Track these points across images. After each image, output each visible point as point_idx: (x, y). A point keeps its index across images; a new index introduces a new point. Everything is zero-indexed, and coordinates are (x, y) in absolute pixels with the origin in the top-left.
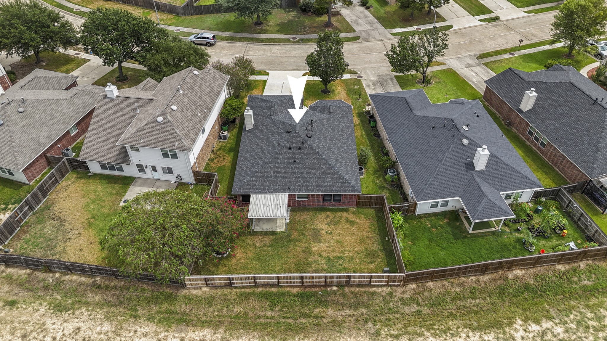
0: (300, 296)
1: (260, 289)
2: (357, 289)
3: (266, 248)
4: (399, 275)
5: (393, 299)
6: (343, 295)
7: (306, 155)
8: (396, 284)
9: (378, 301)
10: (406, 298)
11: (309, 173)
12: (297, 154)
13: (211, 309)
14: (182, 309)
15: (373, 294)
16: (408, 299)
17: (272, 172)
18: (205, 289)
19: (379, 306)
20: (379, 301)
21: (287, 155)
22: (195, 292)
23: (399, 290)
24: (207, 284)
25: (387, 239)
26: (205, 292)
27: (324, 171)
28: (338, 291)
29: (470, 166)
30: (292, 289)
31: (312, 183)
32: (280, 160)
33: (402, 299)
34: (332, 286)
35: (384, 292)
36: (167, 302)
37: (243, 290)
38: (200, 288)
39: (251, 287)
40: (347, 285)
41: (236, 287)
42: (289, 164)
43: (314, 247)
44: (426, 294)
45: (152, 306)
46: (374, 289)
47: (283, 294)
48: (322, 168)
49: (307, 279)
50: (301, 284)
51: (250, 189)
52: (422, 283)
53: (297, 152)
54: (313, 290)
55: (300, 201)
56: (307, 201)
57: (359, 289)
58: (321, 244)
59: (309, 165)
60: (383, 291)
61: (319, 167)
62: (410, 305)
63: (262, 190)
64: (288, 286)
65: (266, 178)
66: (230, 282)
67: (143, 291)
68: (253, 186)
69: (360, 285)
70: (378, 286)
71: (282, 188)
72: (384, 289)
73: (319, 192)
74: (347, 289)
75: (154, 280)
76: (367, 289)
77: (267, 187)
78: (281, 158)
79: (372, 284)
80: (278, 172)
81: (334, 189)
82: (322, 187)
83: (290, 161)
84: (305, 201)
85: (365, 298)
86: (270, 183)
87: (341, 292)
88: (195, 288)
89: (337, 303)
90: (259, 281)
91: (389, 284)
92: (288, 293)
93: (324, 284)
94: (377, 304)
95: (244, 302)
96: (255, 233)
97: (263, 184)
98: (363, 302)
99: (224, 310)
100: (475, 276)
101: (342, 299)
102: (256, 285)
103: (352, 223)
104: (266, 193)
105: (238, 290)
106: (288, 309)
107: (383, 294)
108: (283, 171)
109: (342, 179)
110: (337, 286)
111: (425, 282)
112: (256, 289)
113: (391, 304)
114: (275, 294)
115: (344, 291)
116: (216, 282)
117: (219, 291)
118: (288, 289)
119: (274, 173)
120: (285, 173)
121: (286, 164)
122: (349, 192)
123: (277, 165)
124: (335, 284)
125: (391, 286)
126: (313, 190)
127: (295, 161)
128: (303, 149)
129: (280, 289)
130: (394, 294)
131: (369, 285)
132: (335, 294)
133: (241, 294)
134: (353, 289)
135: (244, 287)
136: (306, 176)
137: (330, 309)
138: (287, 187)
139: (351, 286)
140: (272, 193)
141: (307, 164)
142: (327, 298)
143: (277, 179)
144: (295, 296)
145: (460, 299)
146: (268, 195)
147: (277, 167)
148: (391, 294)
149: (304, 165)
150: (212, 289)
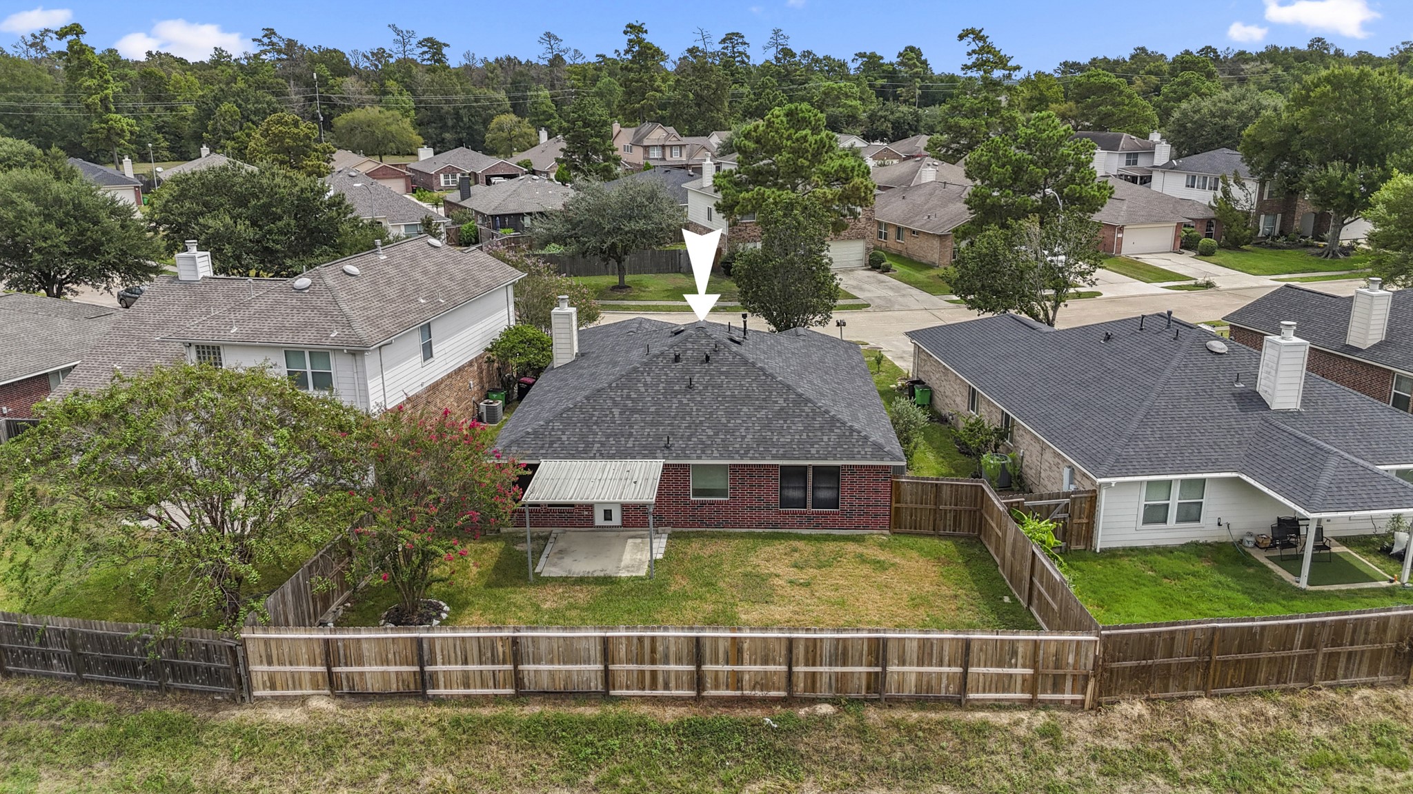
0: (690, 731)
1: (533, 710)
2: (915, 715)
3: (574, 613)
4: (1078, 642)
5: (1062, 754)
6: (861, 731)
7: (727, 374)
8: (1068, 696)
9: (1002, 760)
10: (1115, 751)
11: (730, 415)
12: (698, 372)
13: (329, 776)
14: (214, 774)
15: (980, 730)
16: (1125, 755)
17: (616, 412)
18: (322, 703)
19: (1010, 779)
20: (1006, 757)
21: (666, 375)
22: (277, 715)
23: (1084, 722)
24: (332, 681)
25: (1007, 599)
26: (316, 714)
27: (782, 409)
28: (834, 717)
29: (1252, 401)
30: (659, 712)
31: (743, 437)
32: (645, 385)
33: (1096, 755)
34: (813, 701)
35: (1024, 725)
36: (159, 750)
37: (465, 711)
38: (304, 700)
39: (497, 700)
40: (872, 701)
41: (439, 701)
42: (670, 393)
43: (747, 613)
44: (1196, 740)
45: (99, 765)
46: (980, 715)
47: (621, 727)
48: (776, 402)
49: (717, 663)
50: (693, 693)
51: (542, 448)
52: (1171, 699)
53: (698, 368)
54: (741, 714)
55: (703, 503)
56: (727, 503)
57: (922, 713)
58: (772, 607)
59: (733, 396)
60: (1017, 723)
61: (764, 400)
62: (1136, 776)
63: (580, 452)
64: (645, 700)
65: (596, 423)
66: (422, 672)
67: (82, 714)
68: (552, 443)
69: (922, 700)
70: (997, 706)
71: (645, 448)
72: (1024, 715)
73: (764, 458)
74: (873, 715)
75: (135, 673)
76: (953, 715)
77: (597, 445)
78: (649, 379)
79: (972, 696)
80: (634, 411)
81: (813, 451)
82: (774, 445)
83: (677, 388)
84: (720, 503)
85: (948, 742)
86: (608, 436)
87: (850, 720)
88: (283, 701)
89: (837, 760)
90: (532, 667)
91: (1041, 696)
92: (643, 725)
93: (783, 694)
94: (1000, 770)
95: (465, 753)
96: (542, 581)
97: (583, 437)
98: (944, 761)
99: (380, 781)
100: (1373, 686)
101: (856, 748)
102: (522, 694)
103: (881, 566)
104: (594, 458)
105: (448, 711)
106: (637, 777)
107: (1021, 732)
108: (652, 409)
109: (839, 428)
110: (833, 702)
111: (1183, 698)
112: (517, 709)
113: (1060, 771)
114: (591, 725)
115: (860, 719)
116: (366, 669)
117: (373, 713)
118: (644, 709)
119: (621, 414)
120: (657, 413)
121: (663, 394)
122: (864, 458)
123: (633, 395)
124: (827, 694)
125: (1045, 706)
126: (747, 452)
127: (690, 386)
128: (717, 362)
129: (610, 708)
130: (1065, 734)
131: (959, 702)
132: (829, 728)
133: (457, 723)
134: (897, 714)
135: (470, 701)
136: (724, 420)
137: (809, 785)
138: (662, 444)
139: (893, 702)
140: (612, 457)
141: (728, 393)
142: (794, 743)
143: (631, 427)
144: (667, 730)
145: (1340, 766)
146: (599, 464)
147: (633, 400)
148: (1050, 734)
149: (719, 396)
150: (349, 708)
